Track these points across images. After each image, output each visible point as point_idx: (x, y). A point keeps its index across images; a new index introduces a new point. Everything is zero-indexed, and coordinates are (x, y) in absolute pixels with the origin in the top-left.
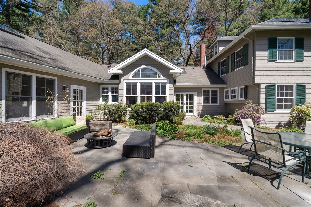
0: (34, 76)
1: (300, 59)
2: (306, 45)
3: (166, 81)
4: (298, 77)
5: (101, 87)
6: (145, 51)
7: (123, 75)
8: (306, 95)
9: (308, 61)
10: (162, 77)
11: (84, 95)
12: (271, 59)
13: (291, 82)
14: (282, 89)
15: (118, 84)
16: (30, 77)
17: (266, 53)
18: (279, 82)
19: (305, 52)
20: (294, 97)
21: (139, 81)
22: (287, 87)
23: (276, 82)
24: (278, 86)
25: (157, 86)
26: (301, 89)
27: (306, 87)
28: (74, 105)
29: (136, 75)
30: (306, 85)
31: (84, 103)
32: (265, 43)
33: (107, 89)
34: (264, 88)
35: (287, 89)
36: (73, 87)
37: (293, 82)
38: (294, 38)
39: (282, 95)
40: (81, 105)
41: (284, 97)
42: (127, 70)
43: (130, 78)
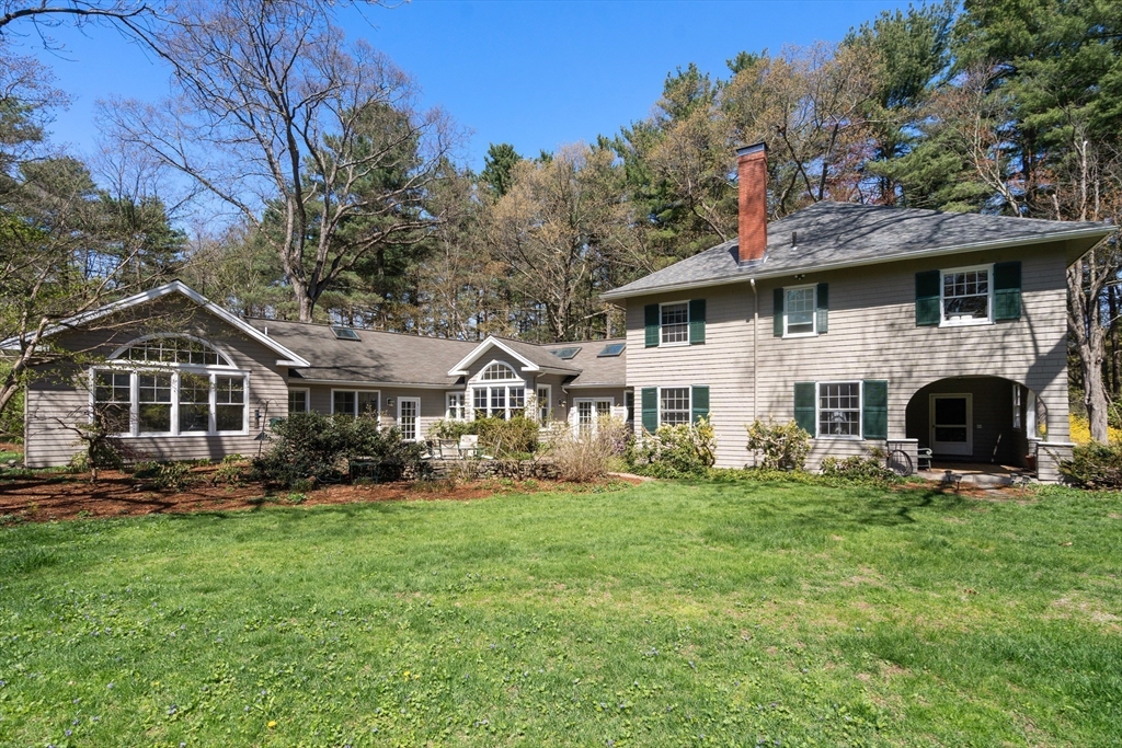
0: (357, 391)
1: (699, 339)
2: (708, 312)
3: (522, 384)
4: (697, 372)
5: (448, 394)
6: (491, 340)
7: (470, 377)
8: (711, 405)
9: (713, 341)
10: (518, 378)
11: (418, 409)
12: (651, 342)
13: (685, 382)
14: (672, 395)
15: (464, 390)
16: (352, 394)
17: (643, 332)
18: (663, 383)
19: (707, 326)
20: (690, 410)
21: (490, 384)
22: (679, 390)
23: (659, 383)
24: (663, 391)
25: (513, 392)
26: (702, 395)
27: (711, 391)
28: (403, 421)
29: (487, 376)
30: (711, 386)
31: (418, 420)
32: (641, 315)
33: (455, 398)
34: (640, 393)
35: (679, 395)
36: (400, 400)
37: (687, 382)
38: (687, 301)
39: (671, 407)
40: (413, 422)
41: (675, 410)
42: (473, 368)
43: (478, 380)
